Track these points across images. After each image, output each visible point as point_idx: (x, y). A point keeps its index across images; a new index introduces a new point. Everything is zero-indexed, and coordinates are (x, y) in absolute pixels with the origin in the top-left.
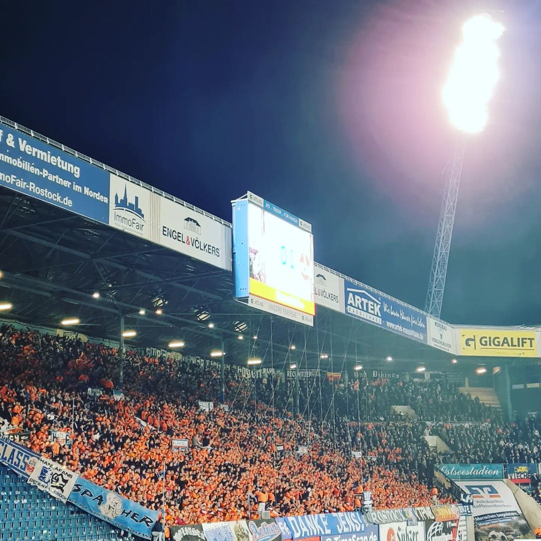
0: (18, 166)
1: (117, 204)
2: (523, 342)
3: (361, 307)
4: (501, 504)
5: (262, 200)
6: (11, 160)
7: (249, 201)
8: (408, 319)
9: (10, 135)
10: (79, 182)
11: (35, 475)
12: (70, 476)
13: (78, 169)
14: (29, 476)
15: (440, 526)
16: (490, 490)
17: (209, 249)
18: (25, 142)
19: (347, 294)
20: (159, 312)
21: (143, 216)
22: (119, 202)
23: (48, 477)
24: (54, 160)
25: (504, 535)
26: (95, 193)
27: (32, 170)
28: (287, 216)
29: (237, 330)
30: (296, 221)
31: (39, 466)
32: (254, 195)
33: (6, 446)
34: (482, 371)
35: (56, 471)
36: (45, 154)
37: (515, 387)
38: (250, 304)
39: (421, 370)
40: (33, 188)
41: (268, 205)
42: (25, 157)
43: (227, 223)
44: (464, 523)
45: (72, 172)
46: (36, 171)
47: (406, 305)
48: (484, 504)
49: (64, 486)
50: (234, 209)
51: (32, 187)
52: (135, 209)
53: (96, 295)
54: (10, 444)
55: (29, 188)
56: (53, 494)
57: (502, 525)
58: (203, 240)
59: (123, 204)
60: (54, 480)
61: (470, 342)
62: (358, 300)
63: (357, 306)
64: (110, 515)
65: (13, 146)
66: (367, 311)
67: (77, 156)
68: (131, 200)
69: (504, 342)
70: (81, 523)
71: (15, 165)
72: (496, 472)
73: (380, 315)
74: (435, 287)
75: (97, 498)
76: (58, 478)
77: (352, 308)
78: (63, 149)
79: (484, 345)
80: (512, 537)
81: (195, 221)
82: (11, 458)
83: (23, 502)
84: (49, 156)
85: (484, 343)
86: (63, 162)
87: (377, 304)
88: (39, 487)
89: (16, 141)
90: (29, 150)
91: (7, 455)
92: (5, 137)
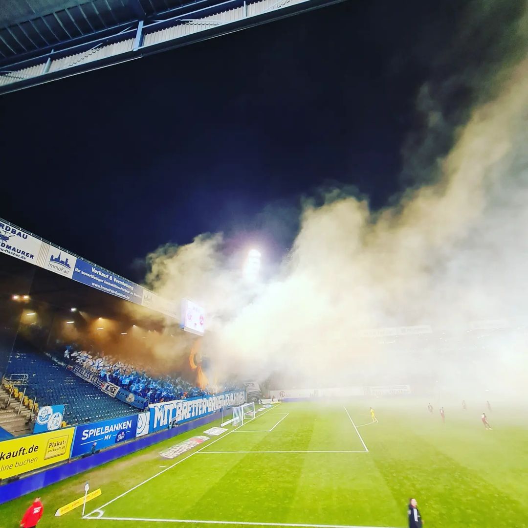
0: (112, 286)
1: (145, 299)
6: (110, 284)
9: (111, 276)
11: (104, 388)
12: (117, 388)
13: (133, 287)
14: (102, 388)
18: (116, 279)
21: (152, 302)
23: (109, 388)
24: (125, 285)
26: (137, 295)
27: (117, 287)
31: (106, 385)
33: (95, 378)
35: (112, 386)
36: (122, 282)
38: (184, 330)
42: (115, 283)
45: (131, 288)
46: (119, 288)
49: (114, 392)
51: (116, 292)
52: (150, 300)
56: (110, 395)
60: (111, 390)
64: (129, 401)
67: (133, 284)
68: (149, 297)
70: (119, 405)
75: (126, 396)
76: (113, 389)
78: (129, 281)
82: (96, 382)
83: (98, 398)
84: (124, 283)
86: (128, 285)
88: (105, 392)
89: (113, 278)
90: (117, 281)
91: (95, 381)
92: (109, 277)
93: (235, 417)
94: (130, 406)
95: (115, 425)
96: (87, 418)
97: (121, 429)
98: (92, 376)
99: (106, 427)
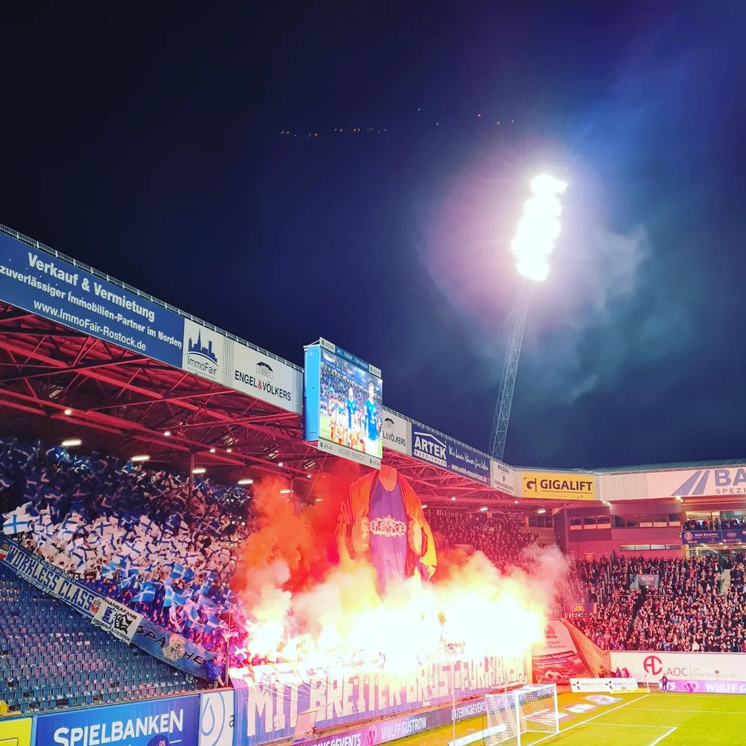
0: (93, 310)
1: (190, 349)
2: (582, 486)
3: (427, 451)
4: (558, 644)
5: (334, 345)
6: (85, 304)
7: (321, 347)
8: (472, 462)
9: (85, 279)
10: (153, 326)
11: (99, 616)
12: (135, 617)
13: (153, 314)
14: (93, 617)
16: (547, 630)
17: (281, 393)
18: (100, 286)
19: (414, 437)
20: (229, 451)
21: (216, 360)
22: (193, 346)
23: (112, 617)
24: (128, 305)
25: (559, 675)
26: (169, 338)
27: (107, 313)
28: (358, 362)
29: (306, 468)
30: (367, 367)
31: (104, 606)
32: (326, 341)
33: (71, 585)
34: (542, 511)
35: (120, 612)
36: (120, 298)
37: (573, 528)
38: (319, 448)
39: (484, 509)
40: (107, 331)
41: (339, 351)
42: (99, 301)
43: (299, 368)
45: (147, 316)
46: (111, 315)
47: (471, 448)
49: (127, 627)
50: (306, 353)
52: (209, 353)
53: (167, 434)
54: (75, 584)
55: (103, 332)
56: (116, 635)
57: (557, 666)
58: (275, 385)
59: (196, 348)
60: (117, 621)
61: (531, 485)
62: (425, 443)
63: (423, 449)
64: (171, 658)
65: (89, 291)
66: (433, 454)
67: (152, 301)
68: (205, 345)
69: (563, 486)
70: (144, 666)
71: (90, 309)
73: (445, 458)
74: (499, 429)
75: (160, 640)
76: (122, 619)
77: (419, 451)
78: (139, 294)
79: (544, 488)
80: (568, 677)
81: (267, 366)
82: (75, 597)
83: (86, 644)
84: (124, 300)
85: (545, 486)
86: (138, 306)
87: (443, 447)
88: (103, 628)
89: (91, 285)
90: (104, 294)
91: (71, 594)
92: (80, 281)
93: (495, 723)
94: (175, 670)
95: (139, 720)
96: (60, 697)
97: (157, 732)
98: (62, 579)
99: (114, 724)
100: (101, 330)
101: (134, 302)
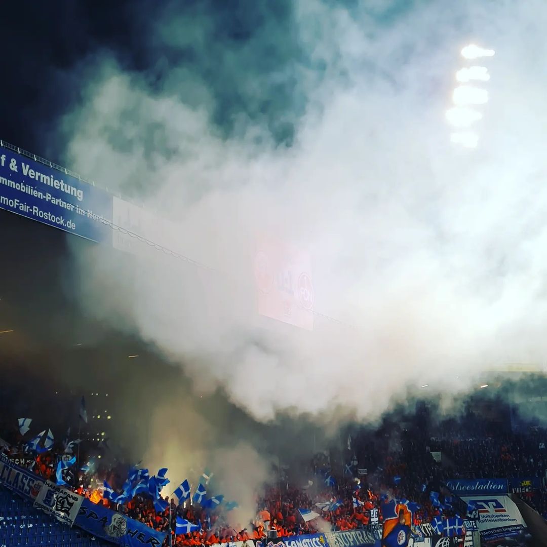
0: (22, 190)
4: (507, 518)
6: (14, 185)
9: (13, 160)
11: (40, 499)
12: (76, 499)
13: (82, 192)
14: (34, 500)
15: (447, 541)
16: (495, 505)
18: (28, 166)
22: (122, 224)
23: (53, 499)
24: (57, 184)
26: (98, 217)
27: (36, 194)
31: (44, 489)
33: (11, 470)
36: (48, 178)
40: (37, 211)
42: (28, 181)
44: (471, 538)
45: (75, 195)
48: (489, 519)
49: (69, 509)
51: (35, 210)
54: (15, 468)
55: (32, 211)
56: (58, 518)
57: (508, 539)
60: (58, 503)
64: (115, 535)
65: (16, 171)
67: (80, 179)
68: (134, 223)
71: (19, 189)
72: (501, 487)
75: (102, 520)
76: (64, 502)
78: (67, 173)
82: (16, 482)
83: (29, 527)
84: (52, 180)
86: (66, 185)
88: (46, 511)
89: (19, 165)
90: (32, 174)
91: (12, 479)
92: (8, 162)
100: (31, 210)
101: (62, 181)
